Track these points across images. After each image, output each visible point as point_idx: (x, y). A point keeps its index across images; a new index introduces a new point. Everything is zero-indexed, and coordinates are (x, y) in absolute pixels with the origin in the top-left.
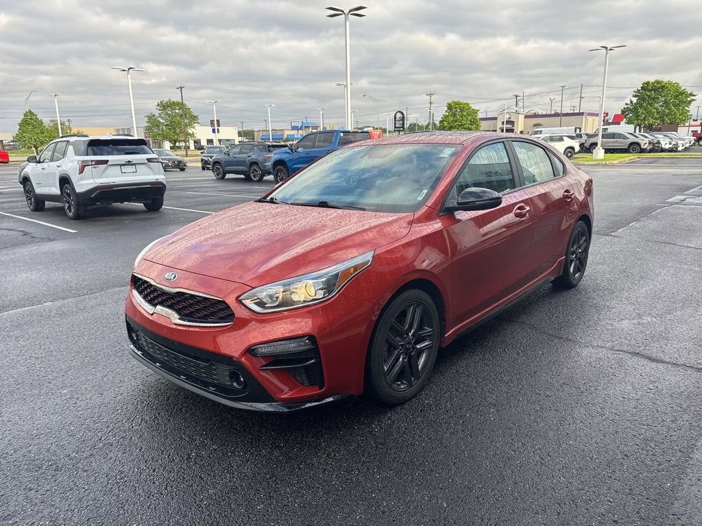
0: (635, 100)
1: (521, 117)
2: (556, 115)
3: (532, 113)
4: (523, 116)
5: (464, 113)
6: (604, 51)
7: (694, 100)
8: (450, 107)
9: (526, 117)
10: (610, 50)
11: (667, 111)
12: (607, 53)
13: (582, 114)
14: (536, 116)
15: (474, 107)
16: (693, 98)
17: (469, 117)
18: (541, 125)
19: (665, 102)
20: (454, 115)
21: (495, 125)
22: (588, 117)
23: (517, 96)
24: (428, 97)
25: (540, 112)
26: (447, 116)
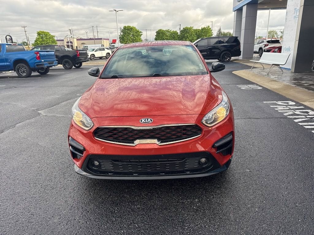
0: (122, 33)
1: (75, 40)
2: (91, 39)
3: (79, 38)
4: (76, 39)
5: (48, 37)
6: (115, 11)
7: (142, 34)
8: (39, 34)
9: (77, 40)
10: (117, 12)
11: (134, 38)
12: (116, 13)
13: (101, 39)
14: (81, 39)
15: (52, 34)
16: (142, 33)
17: (51, 39)
18: (85, 44)
19: (133, 35)
20: (42, 38)
21: (63, 43)
22: (104, 40)
23: (70, 30)
24: (23, 28)
25: (83, 38)
26: (39, 39)
